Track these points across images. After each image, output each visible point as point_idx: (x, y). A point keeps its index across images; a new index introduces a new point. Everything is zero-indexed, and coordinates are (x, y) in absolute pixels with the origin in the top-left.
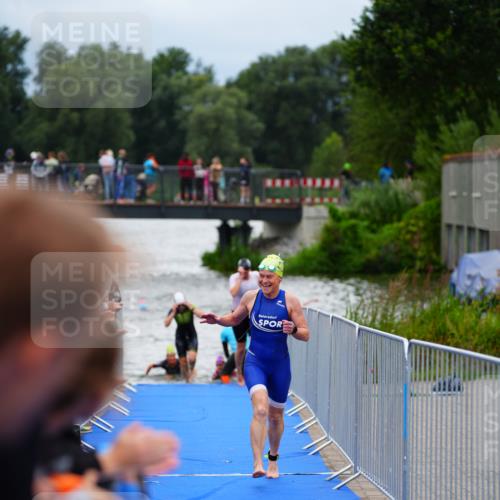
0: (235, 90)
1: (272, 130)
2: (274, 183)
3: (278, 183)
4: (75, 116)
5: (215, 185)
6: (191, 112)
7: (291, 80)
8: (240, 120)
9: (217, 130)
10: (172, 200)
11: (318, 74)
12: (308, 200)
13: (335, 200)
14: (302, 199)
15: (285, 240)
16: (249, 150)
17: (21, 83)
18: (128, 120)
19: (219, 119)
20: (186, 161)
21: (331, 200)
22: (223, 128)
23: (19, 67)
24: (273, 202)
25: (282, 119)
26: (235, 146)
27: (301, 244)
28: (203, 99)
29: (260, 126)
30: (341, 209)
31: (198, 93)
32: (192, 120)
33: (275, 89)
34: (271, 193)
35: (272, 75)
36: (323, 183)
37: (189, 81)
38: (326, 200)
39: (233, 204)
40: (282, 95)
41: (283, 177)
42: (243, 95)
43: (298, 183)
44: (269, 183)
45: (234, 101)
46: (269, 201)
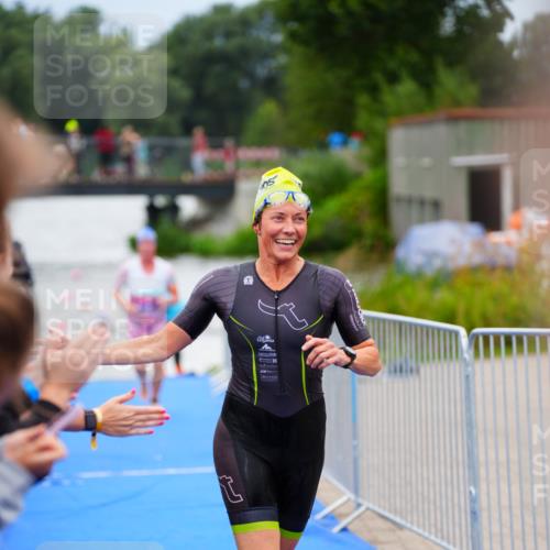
1: (199, 100)
12: (242, 171)
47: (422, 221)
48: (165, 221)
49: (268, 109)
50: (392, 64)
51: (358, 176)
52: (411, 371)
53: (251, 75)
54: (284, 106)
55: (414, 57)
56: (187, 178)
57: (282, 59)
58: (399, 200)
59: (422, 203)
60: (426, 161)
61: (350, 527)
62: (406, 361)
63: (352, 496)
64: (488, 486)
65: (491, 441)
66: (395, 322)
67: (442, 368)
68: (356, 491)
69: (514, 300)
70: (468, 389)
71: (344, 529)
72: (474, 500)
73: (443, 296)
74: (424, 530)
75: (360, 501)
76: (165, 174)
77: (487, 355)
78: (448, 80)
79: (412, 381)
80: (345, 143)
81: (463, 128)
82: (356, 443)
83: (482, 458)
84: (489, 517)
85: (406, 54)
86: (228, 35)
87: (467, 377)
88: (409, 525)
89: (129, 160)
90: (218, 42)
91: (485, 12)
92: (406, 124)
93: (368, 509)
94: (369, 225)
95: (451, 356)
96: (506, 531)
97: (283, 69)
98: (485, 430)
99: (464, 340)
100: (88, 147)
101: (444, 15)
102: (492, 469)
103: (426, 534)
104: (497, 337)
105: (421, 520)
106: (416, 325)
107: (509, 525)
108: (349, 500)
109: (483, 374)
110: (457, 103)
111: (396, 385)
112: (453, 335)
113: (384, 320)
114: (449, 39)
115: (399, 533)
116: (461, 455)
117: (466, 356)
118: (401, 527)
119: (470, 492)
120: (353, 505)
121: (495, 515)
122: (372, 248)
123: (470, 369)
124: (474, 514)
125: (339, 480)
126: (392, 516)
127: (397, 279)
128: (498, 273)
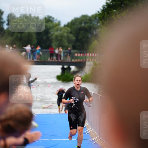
0: (66, 28)
1: (77, 40)
2: (78, 55)
3: (79, 55)
4: (19, 35)
5: (60, 55)
6: (54, 34)
7: (83, 24)
8: (68, 37)
9: (61, 40)
10: (47, 60)
11: (91, 23)
12: (88, 60)
13: (95, 60)
14: (86, 60)
15: (81, 72)
16: (71, 45)
17: (3, 25)
18: (35, 36)
19: (62, 36)
20: (52, 48)
21: (94, 60)
22: (63, 39)
23: (2, 21)
24: (78, 61)
25: (80, 36)
26: (67, 44)
27: (85, 73)
28: (57, 30)
29: (74, 38)
30: (97, 62)
31: (56, 28)
32: (54, 37)
33: (78, 27)
34: (77, 58)
35: (78, 23)
36: (92, 55)
37: (53, 25)
38: (93, 60)
39: (65, 61)
40: (81, 29)
41: (80, 53)
42: (69, 29)
43: (85, 55)
44: (76, 55)
45: (66, 31)
46: (76, 60)
56: (73, 60)
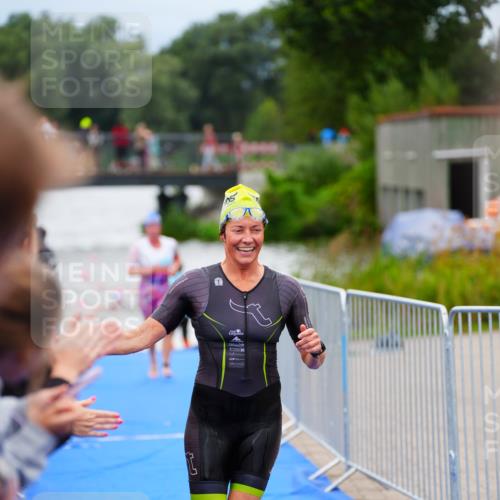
0: (168, 57)
25: (216, 87)
26: (169, 112)
30: (279, 173)
35: (204, 41)
40: (217, 62)
42: (176, 63)
47: (406, 209)
48: (174, 209)
49: (267, 107)
50: (380, 67)
51: (349, 168)
52: (397, 345)
53: (252, 77)
54: (282, 104)
55: (400, 60)
56: (194, 170)
57: (281, 62)
58: (386, 189)
59: (407, 192)
60: (411, 155)
61: (340, 487)
62: (392, 337)
63: (343, 459)
64: (466, 449)
65: (469, 409)
66: (382, 300)
67: (425, 342)
68: (346, 454)
69: (490, 280)
70: (448, 361)
71: (336, 489)
72: (453, 463)
73: (425, 277)
74: (408, 490)
75: (350, 463)
76: (174, 166)
77: (465, 330)
78: (431, 80)
79: (397, 354)
80: (334, 138)
81: (444, 124)
82: (345, 410)
83: (460, 424)
84: (468, 478)
85: (393, 57)
86: (232, 40)
87: (447, 350)
88: (394, 485)
89: (142, 154)
90: (223, 47)
91: (465, 20)
92: (393, 121)
93: (357, 470)
94: (358, 213)
95: (433, 332)
96: (483, 491)
97: (281, 71)
98: (464, 399)
99: (445, 317)
100: (106, 142)
101: (427, 22)
102: (470, 434)
103: (410, 494)
104: (475, 314)
105: (405, 480)
106: (401, 303)
107: (485, 486)
108: (339, 462)
109: (462, 348)
110: (439, 102)
111: (382, 358)
112: (435, 313)
113: (372, 299)
114: (432, 43)
115: (385, 492)
116: (442, 421)
117: (446, 331)
118: (387, 487)
119: (450, 456)
120: (344, 467)
121: (473, 476)
122: (361, 233)
123: (450, 343)
124: (453, 475)
125: (330, 444)
126: (378, 477)
127: (384, 261)
128: (476, 255)
